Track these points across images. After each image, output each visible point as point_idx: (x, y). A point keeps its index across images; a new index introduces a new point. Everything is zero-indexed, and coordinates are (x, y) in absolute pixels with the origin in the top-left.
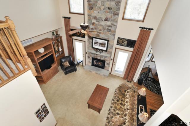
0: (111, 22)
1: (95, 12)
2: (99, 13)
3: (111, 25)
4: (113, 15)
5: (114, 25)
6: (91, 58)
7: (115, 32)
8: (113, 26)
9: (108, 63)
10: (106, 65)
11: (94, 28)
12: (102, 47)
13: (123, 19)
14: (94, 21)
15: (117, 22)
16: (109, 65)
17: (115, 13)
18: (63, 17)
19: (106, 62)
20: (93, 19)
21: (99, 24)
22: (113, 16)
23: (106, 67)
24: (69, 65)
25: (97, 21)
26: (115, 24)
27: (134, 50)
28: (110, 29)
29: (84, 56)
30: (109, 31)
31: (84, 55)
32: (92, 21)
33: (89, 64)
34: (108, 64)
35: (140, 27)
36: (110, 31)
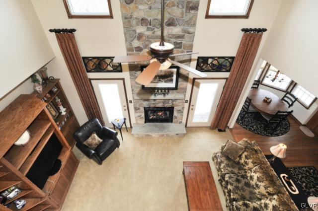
0: (182, 27)
1: (141, 7)
2: (150, 8)
3: (181, 33)
4: (184, 10)
5: (189, 33)
6: (142, 109)
7: (191, 47)
8: (186, 35)
9: (180, 110)
10: (175, 114)
11: (142, 46)
12: (165, 82)
13: (208, 17)
14: (141, 29)
15: (194, 25)
16: (182, 112)
17: (191, 5)
18: (51, 31)
19: (175, 110)
20: (137, 25)
21: (155, 34)
22: (186, 12)
23: (176, 117)
24: (99, 139)
25: (148, 29)
26: (191, 30)
27: (231, 76)
28: (181, 43)
29: (125, 110)
30: (178, 48)
31: (126, 108)
32: (135, 31)
33: (139, 122)
34: (180, 112)
35: (243, 30)
36: (180, 47)
